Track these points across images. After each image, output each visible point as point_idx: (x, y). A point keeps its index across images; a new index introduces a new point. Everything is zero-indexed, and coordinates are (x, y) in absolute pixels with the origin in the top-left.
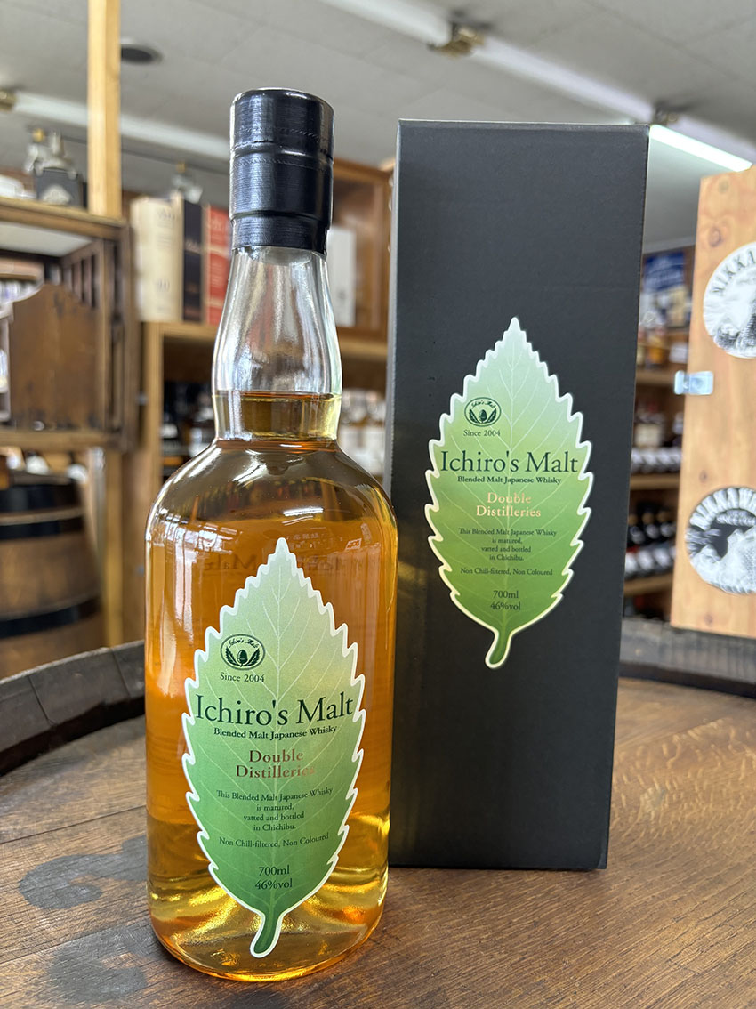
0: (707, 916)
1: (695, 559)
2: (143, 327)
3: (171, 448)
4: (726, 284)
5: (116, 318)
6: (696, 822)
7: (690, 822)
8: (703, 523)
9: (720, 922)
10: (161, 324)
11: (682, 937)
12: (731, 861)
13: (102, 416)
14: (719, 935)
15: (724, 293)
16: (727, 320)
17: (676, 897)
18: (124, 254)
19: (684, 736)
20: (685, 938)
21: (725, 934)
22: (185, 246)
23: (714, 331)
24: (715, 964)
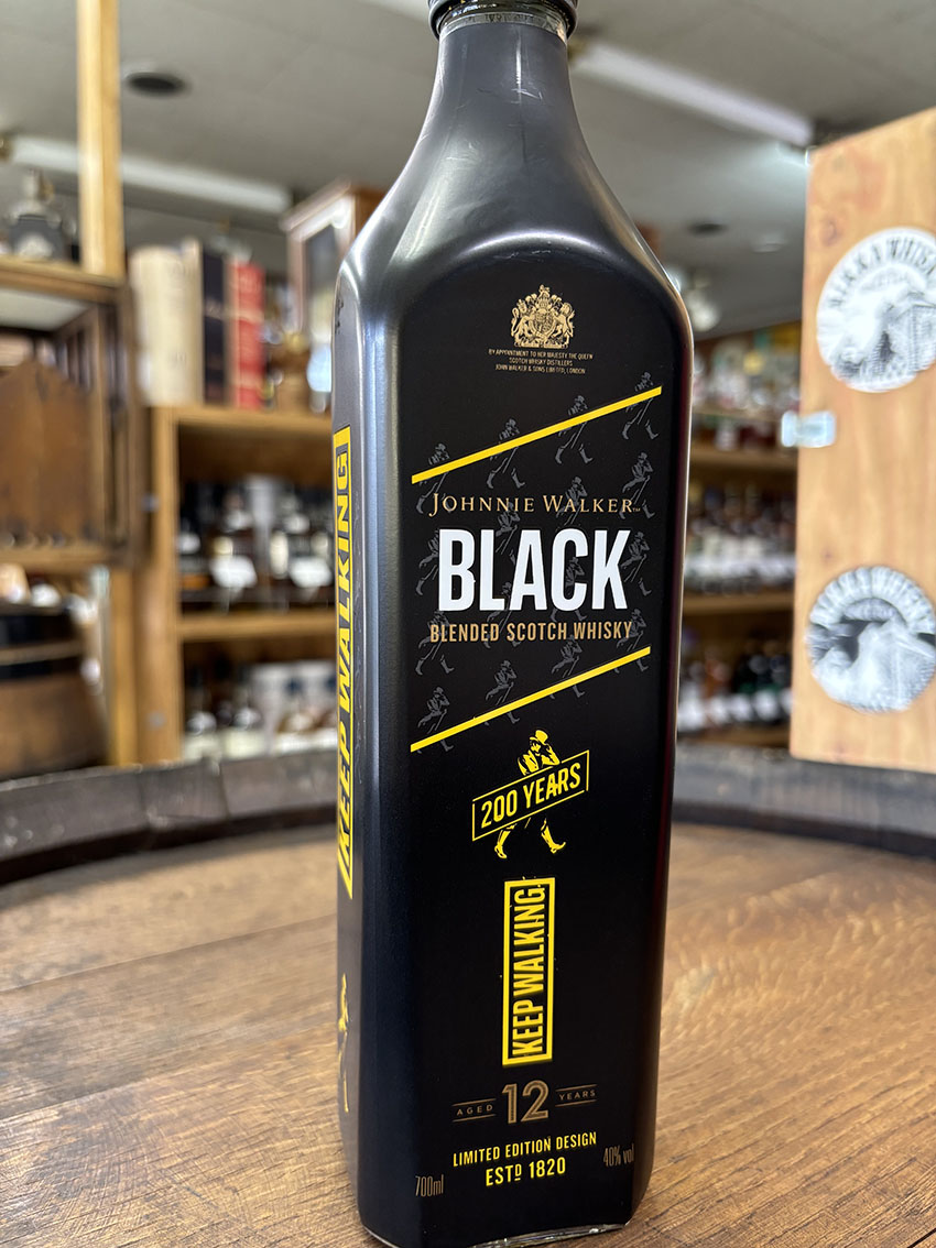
0: (725, 1154)
1: (817, 669)
2: (149, 413)
3: (191, 565)
4: (844, 293)
5: (114, 402)
6: (747, 1015)
7: (739, 1015)
8: (827, 617)
9: (742, 1164)
10: (174, 409)
11: (678, 1187)
12: (785, 1071)
13: (101, 527)
14: (736, 1184)
15: (843, 306)
16: (849, 342)
17: (684, 1125)
18: (124, 322)
19: (764, 899)
20: (680, 1188)
21: (745, 1183)
22: (205, 311)
23: (831, 358)
24: (716, 1230)
